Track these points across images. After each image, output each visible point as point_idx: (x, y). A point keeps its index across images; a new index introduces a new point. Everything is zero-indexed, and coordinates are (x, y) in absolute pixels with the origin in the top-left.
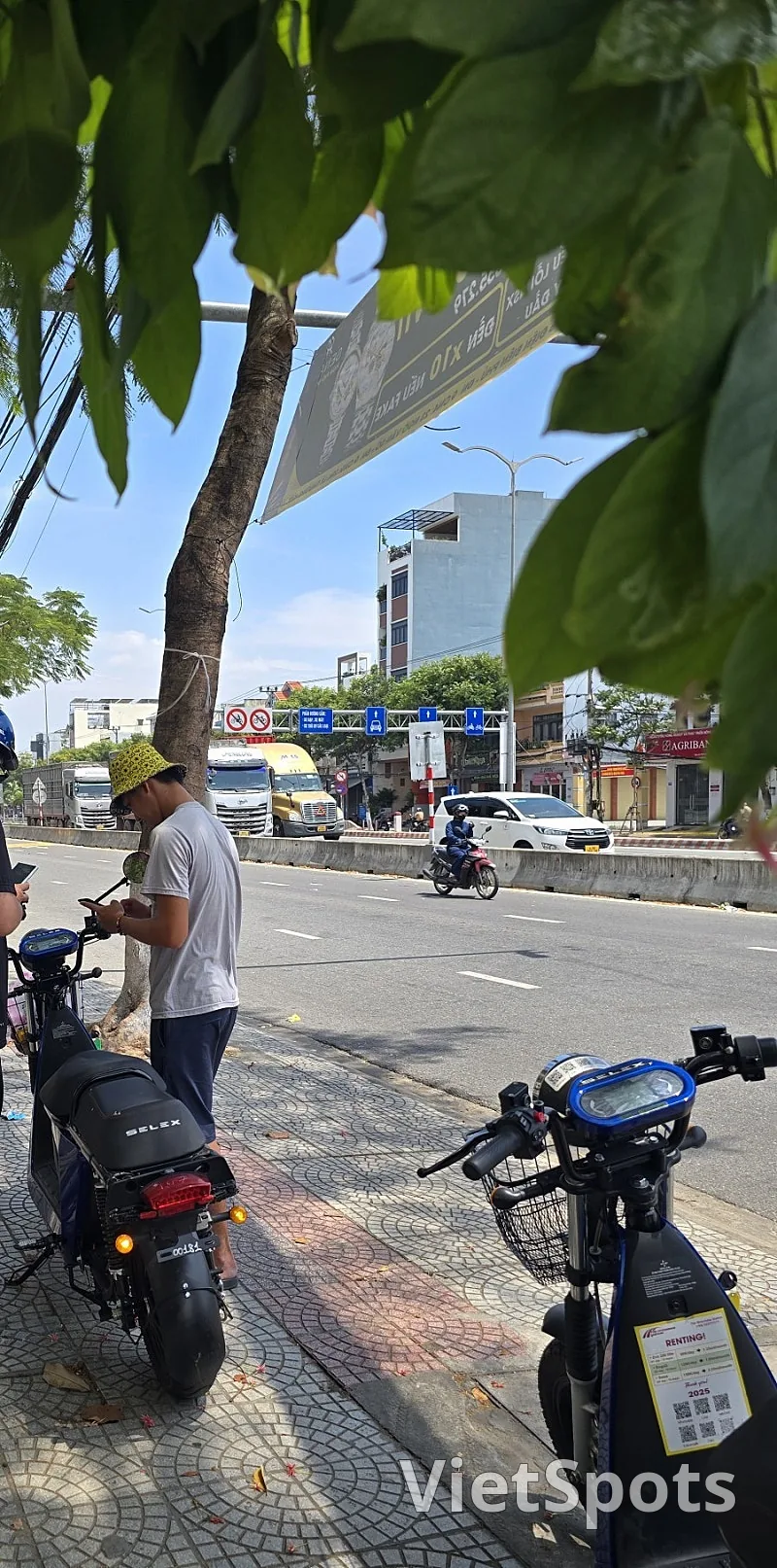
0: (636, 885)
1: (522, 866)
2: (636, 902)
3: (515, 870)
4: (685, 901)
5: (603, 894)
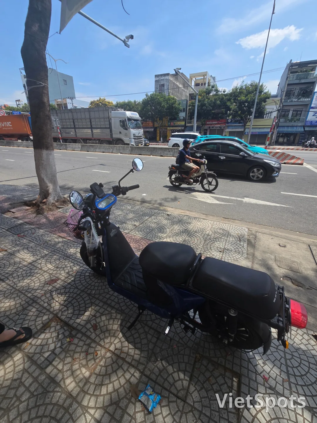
0: (103, 150)
1: (82, 147)
2: (104, 153)
3: (80, 148)
4: (112, 153)
5: (98, 152)
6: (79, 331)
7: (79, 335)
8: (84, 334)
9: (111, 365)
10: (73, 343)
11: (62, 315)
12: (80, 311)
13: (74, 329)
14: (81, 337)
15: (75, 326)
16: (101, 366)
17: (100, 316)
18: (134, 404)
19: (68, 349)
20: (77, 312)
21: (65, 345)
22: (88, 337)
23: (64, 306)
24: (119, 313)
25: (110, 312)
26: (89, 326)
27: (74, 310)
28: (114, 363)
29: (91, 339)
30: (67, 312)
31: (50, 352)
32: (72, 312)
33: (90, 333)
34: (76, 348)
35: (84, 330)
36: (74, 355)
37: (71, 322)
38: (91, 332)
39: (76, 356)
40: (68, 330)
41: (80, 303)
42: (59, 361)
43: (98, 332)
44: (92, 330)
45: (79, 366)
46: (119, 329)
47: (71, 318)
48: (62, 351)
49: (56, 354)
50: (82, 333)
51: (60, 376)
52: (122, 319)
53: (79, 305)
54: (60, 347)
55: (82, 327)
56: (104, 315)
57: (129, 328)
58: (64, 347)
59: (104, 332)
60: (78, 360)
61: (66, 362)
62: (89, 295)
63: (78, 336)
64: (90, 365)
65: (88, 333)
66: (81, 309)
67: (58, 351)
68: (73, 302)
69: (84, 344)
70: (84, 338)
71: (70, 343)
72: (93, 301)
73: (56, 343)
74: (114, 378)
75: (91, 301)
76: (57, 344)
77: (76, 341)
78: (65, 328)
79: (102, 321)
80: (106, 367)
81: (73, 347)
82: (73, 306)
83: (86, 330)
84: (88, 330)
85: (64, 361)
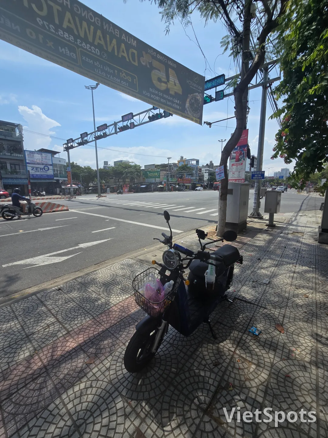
6: (222, 378)
7: (226, 377)
8: (224, 373)
9: (244, 350)
10: (233, 383)
11: (205, 403)
12: (199, 382)
13: (219, 385)
14: (227, 375)
15: (217, 383)
16: (246, 356)
17: (205, 360)
18: (260, 338)
19: (239, 387)
20: (201, 385)
21: (236, 390)
22: (226, 368)
23: (191, 404)
24: (202, 345)
25: (200, 352)
26: (216, 370)
27: (199, 388)
28: (242, 348)
29: (228, 366)
30: (201, 397)
31: (246, 403)
32: (201, 390)
33: (223, 367)
34: (237, 379)
35: (221, 374)
36: (242, 381)
37: (213, 389)
38: (221, 368)
39: (243, 379)
40: (221, 393)
41: (189, 383)
42: (250, 393)
43: (221, 361)
44: (220, 366)
45: (249, 374)
46: (217, 345)
47: (208, 390)
48: (243, 393)
49: (246, 398)
50: (223, 375)
51: (261, 387)
52: (208, 343)
53: (191, 384)
54: (239, 395)
55: (218, 376)
56: (204, 357)
57: (215, 338)
58: (238, 391)
59: (220, 356)
60: (245, 376)
61: (250, 386)
62: (177, 374)
63: (226, 379)
64: (247, 366)
65: (223, 369)
66: (197, 380)
67: (243, 397)
68: (187, 393)
69: (233, 372)
70: (228, 373)
71: (234, 386)
72: (187, 369)
73: (236, 401)
74: (251, 348)
75: (186, 371)
76: (237, 399)
77: (231, 380)
78: (218, 397)
79: (210, 359)
80: (246, 353)
81: (237, 383)
82: (192, 391)
83: (220, 372)
84: (220, 369)
85: (250, 388)
